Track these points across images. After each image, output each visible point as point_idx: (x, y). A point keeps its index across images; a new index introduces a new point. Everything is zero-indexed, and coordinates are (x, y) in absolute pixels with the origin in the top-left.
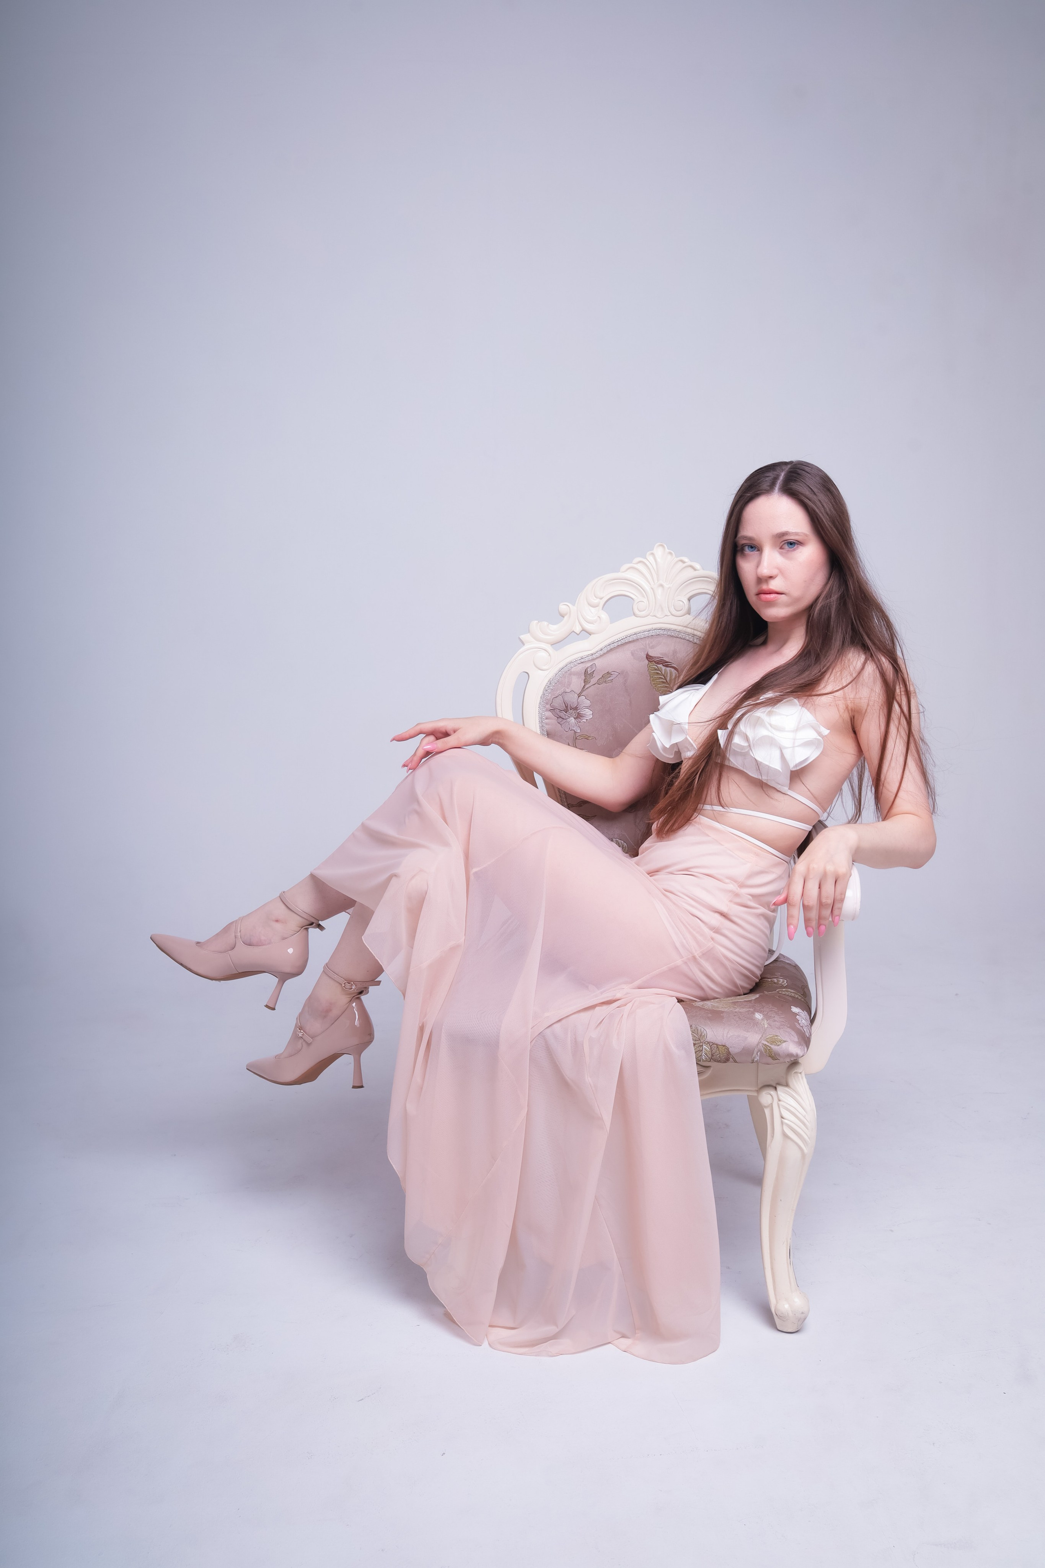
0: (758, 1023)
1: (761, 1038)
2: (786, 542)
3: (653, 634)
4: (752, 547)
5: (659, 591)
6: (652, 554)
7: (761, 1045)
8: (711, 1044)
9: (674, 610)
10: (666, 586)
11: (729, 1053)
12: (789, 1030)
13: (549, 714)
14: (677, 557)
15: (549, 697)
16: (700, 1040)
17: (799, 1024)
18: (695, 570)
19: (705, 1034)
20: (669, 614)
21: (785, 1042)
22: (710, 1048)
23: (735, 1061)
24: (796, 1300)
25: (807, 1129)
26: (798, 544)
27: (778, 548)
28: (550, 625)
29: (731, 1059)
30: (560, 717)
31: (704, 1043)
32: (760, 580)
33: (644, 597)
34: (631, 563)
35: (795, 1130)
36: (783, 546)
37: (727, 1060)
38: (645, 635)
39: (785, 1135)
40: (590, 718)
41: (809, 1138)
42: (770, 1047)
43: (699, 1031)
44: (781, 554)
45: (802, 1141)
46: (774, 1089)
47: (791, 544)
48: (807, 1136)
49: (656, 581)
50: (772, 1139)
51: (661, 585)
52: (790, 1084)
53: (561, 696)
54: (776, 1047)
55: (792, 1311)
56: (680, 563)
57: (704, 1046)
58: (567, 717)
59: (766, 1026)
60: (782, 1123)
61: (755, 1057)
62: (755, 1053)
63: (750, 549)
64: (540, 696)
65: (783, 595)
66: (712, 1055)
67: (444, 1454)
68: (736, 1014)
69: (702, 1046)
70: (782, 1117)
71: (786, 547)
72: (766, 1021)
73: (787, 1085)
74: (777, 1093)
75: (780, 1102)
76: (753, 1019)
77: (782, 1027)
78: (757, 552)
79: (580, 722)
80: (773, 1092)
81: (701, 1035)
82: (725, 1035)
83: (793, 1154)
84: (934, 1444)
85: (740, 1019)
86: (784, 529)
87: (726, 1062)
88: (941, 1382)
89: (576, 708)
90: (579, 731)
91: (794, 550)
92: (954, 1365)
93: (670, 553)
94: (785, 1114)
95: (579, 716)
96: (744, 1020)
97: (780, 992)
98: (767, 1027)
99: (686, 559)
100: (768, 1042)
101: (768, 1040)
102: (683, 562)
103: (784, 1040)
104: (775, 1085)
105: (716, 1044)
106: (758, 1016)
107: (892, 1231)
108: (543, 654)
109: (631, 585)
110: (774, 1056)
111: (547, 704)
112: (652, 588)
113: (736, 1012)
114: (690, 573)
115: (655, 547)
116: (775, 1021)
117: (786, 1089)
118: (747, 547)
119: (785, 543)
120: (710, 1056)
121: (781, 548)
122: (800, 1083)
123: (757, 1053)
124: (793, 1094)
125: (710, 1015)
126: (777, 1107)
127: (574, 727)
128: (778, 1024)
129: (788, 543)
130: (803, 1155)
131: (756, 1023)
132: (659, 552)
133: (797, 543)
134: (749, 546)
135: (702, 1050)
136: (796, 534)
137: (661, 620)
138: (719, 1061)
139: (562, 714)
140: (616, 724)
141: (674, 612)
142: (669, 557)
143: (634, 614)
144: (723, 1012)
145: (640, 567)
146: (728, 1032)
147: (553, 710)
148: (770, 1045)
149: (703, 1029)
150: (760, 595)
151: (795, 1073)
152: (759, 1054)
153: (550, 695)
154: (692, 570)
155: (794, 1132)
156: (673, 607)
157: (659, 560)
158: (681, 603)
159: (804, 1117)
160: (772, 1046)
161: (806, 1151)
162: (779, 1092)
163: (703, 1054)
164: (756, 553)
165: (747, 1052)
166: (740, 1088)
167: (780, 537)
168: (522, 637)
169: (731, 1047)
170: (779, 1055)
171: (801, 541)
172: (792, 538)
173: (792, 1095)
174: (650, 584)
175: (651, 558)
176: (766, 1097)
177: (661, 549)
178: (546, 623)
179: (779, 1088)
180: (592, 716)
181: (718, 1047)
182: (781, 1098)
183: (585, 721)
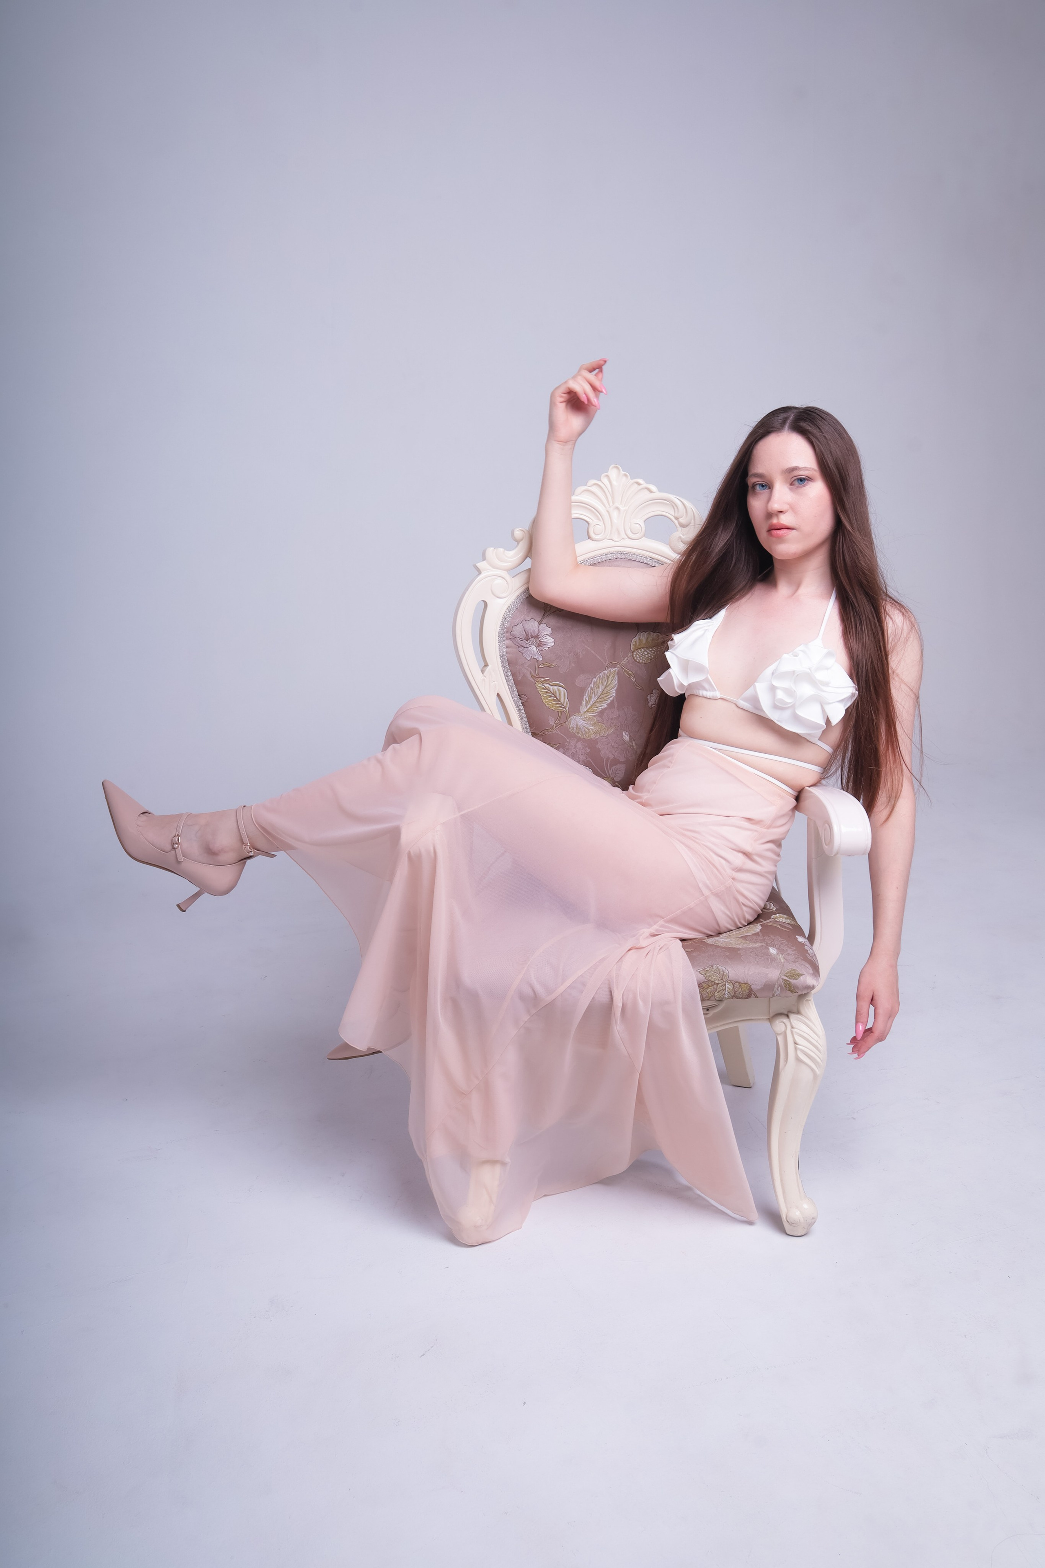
0: (774, 958)
1: (780, 973)
2: (796, 478)
3: (610, 558)
4: (763, 486)
5: (615, 514)
6: (607, 476)
7: (781, 980)
8: (733, 983)
9: (630, 532)
10: (622, 508)
11: (751, 990)
12: (803, 962)
13: (509, 642)
14: (632, 478)
15: (508, 624)
16: (722, 979)
17: (809, 954)
18: (651, 492)
19: (727, 974)
20: (626, 537)
21: (802, 975)
22: (732, 986)
23: (756, 997)
24: (805, 1206)
25: (820, 1052)
26: (808, 480)
27: (788, 485)
28: (506, 551)
29: (753, 996)
30: (521, 646)
31: (727, 982)
32: (770, 515)
33: (599, 520)
34: (586, 485)
35: (808, 1054)
36: (794, 482)
37: (749, 996)
38: (602, 558)
39: (798, 1060)
40: (552, 645)
41: (822, 1061)
42: (789, 982)
43: (721, 971)
44: (791, 489)
45: (815, 1064)
46: (787, 1017)
47: (801, 480)
48: (820, 1059)
49: (611, 503)
50: (786, 1064)
51: (617, 508)
52: (802, 1010)
53: (521, 624)
54: (795, 981)
55: (803, 1218)
56: (636, 485)
57: (727, 985)
58: (528, 646)
59: (782, 961)
60: (796, 1049)
61: (775, 992)
62: (776, 989)
63: (761, 488)
64: (500, 624)
65: (794, 531)
66: (735, 993)
67: (525, 1403)
68: (751, 950)
69: (725, 985)
70: (796, 1043)
71: (796, 483)
72: (781, 956)
73: (798, 1012)
74: (790, 1021)
75: (793, 1029)
76: (769, 955)
77: (797, 960)
78: (769, 490)
79: (541, 650)
80: (785, 1020)
81: (723, 975)
82: (747, 973)
83: (806, 1075)
84: (965, 1336)
85: (757, 955)
86: (794, 465)
87: (747, 998)
88: (951, 1273)
89: (537, 637)
90: (541, 659)
91: (804, 486)
92: (956, 1254)
93: (625, 475)
94: (799, 1040)
95: (540, 644)
96: (762, 956)
97: (777, 919)
98: (784, 962)
99: (641, 481)
100: (787, 977)
101: (787, 975)
102: (639, 484)
103: (801, 973)
104: (786, 1013)
105: (739, 983)
106: (773, 951)
107: (854, 1119)
108: (499, 581)
109: (587, 508)
110: (791, 989)
111: (507, 632)
112: (608, 511)
113: (751, 948)
114: (646, 495)
115: (610, 468)
116: (789, 954)
117: (799, 1016)
118: (758, 485)
119: (795, 480)
120: (733, 994)
121: (791, 484)
122: (811, 1009)
123: (778, 988)
124: (806, 1020)
125: (727, 954)
126: (791, 1034)
127: (536, 656)
128: (792, 957)
129: (798, 479)
130: (815, 1076)
131: (773, 959)
132: (613, 473)
133: (806, 479)
134: (760, 484)
135: (725, 989)
136: (806, 469)
137: (618, 544)
138: (742, 998)
139: (523, 643)
140: (578, 651)
141: (631, 535)
142: (624, 478)
143: (589, 537)
144: (739, 949)
145: (595, 489)
146: (749, 970)
147: (513, 638)
148: (789, 980)
149: (724, 969)
150: (771, 531)
151: (807, 1000)
152: (779, 989)
153: (509, 623)
154: (648, 492)
155: (805, 1055)
156: (629, 530)
157: (615, 483)
158: (638, 525)
159: (817, 1042)
160: (791, 981)
161: (818, 1072)
162: (791, 1020)
163: (726, 992)
164: (767, 491)
165: (768, 987)
166: (753, 1018)
167: (790, 472)
168: (478, 565)
169: (753, 984)
170: (798, 988)
171: (810, 477)
172: (803, 473)
173: (805, 1022)
174: (605, 507)
175: (605, 480)
176: (780, 1025)
177: (615, 470)
178: (502, 550)
179: (792, 1016)
180: (553, 644)
181: (740, 985)
182: (794, 1025)
183: (547, 649)
